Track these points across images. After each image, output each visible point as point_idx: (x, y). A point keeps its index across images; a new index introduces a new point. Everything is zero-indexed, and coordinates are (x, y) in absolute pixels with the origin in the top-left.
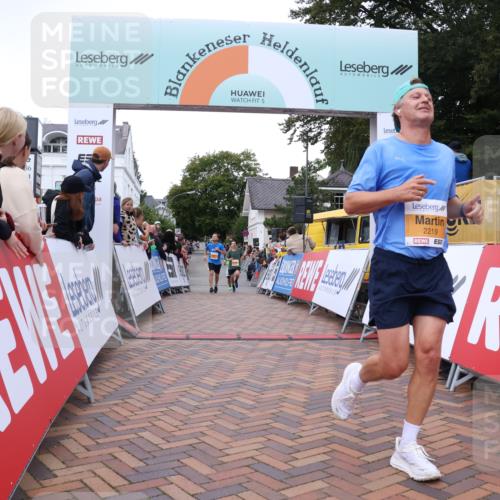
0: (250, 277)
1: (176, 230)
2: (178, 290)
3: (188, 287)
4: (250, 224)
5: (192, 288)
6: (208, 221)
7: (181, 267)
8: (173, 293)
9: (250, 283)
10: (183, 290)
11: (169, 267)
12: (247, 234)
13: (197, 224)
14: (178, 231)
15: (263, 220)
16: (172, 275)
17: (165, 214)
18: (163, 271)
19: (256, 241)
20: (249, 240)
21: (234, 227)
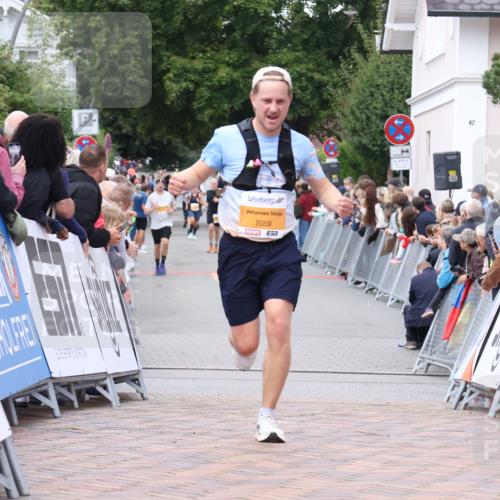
0: (417, 333)
1: (78, 116)
2: (87, 394)
3: (132, 378)
4: (419, 83)
5: (149, 383)
6: (224, 73)
7: (100, 287)
8: (65, 404)
9: (417, 359)
10: (112, 392)
11: (44, 285)
12: (407, 132)
13: (173, 88)
14: (85, 124)
15: (482, 65)
16: (61, 323)
17: (22, 41)
18: (20, 306)
19: (447, 166)
20: (415, 162)
21: (347, 102)
